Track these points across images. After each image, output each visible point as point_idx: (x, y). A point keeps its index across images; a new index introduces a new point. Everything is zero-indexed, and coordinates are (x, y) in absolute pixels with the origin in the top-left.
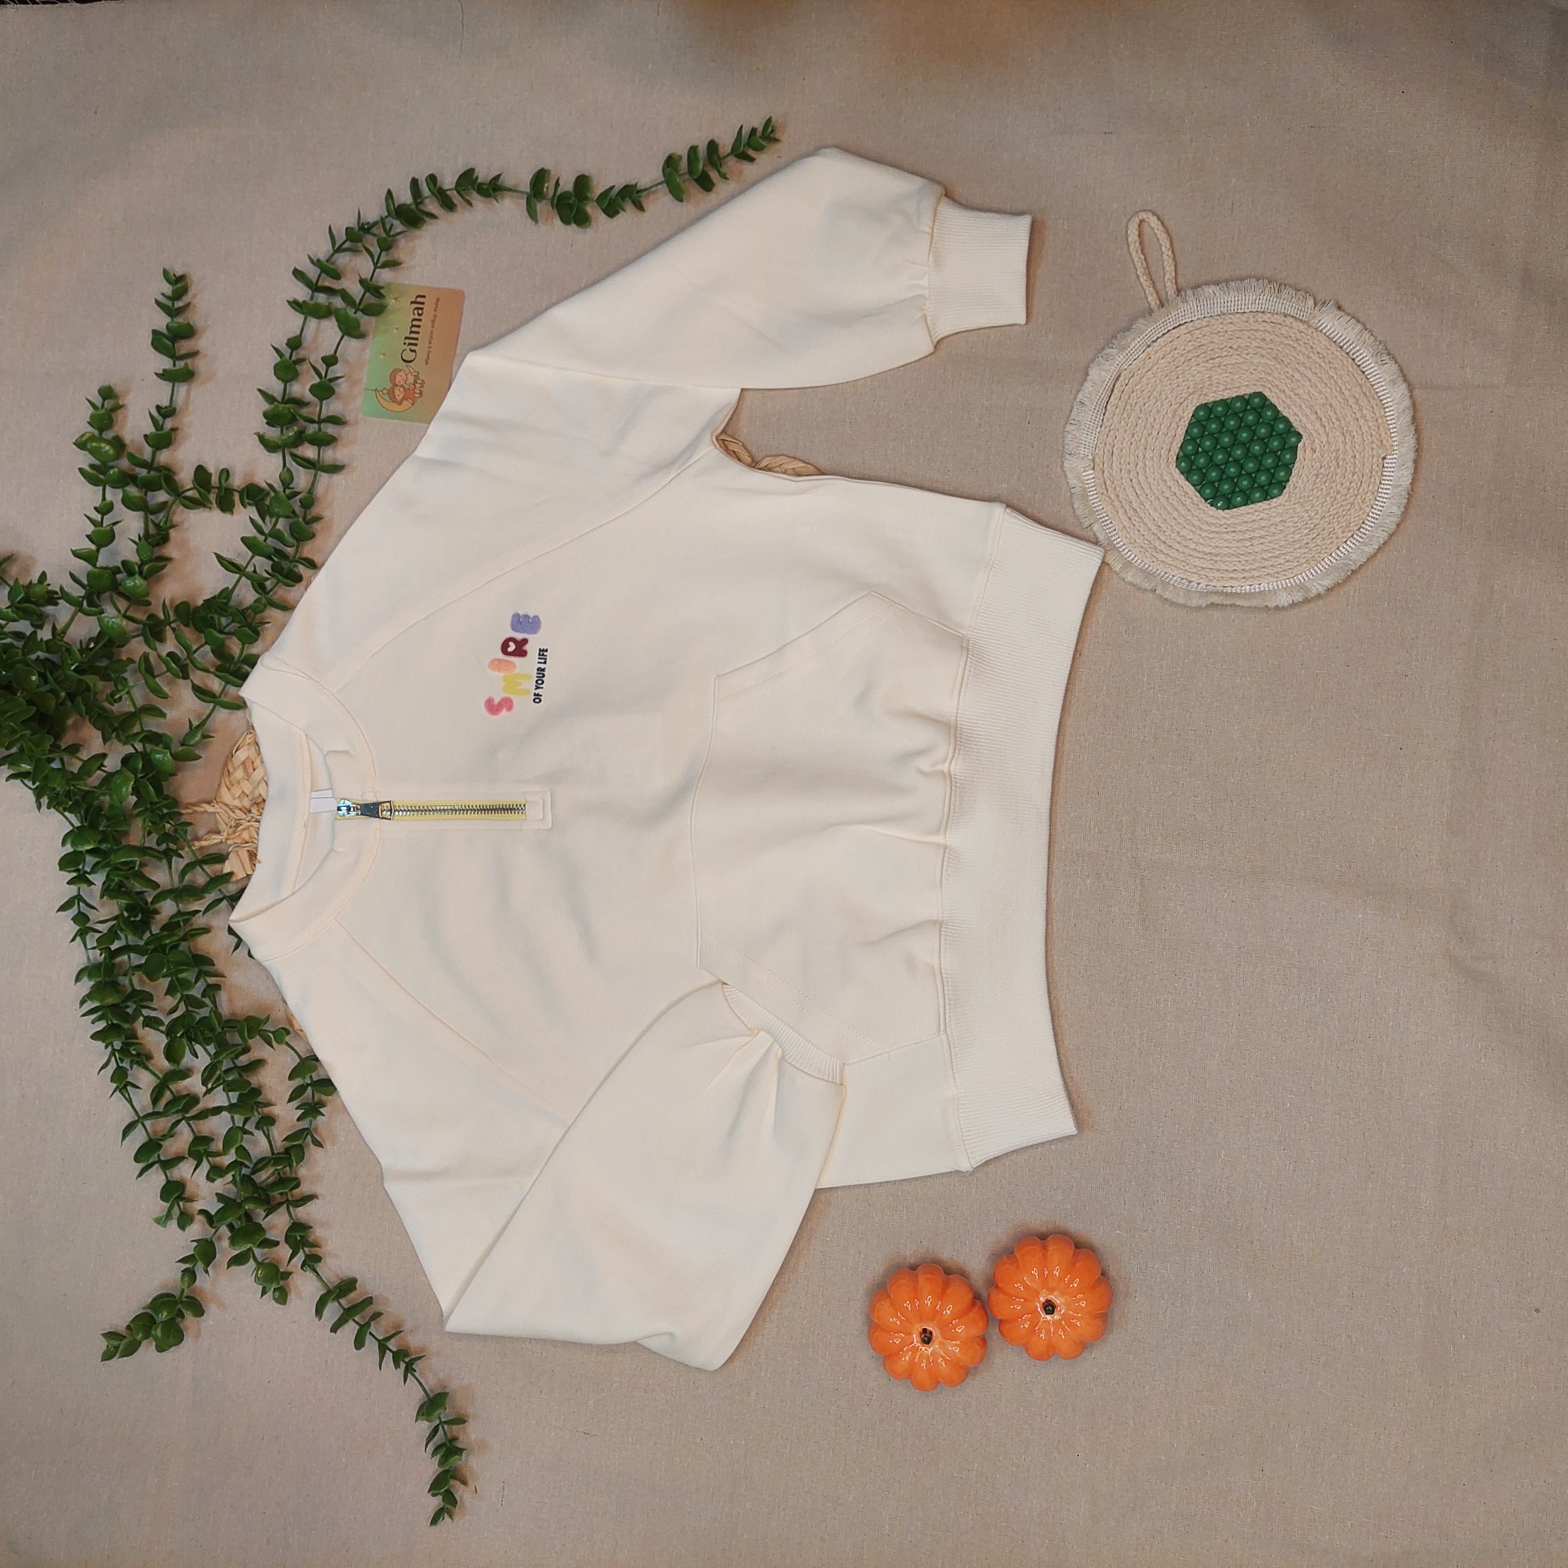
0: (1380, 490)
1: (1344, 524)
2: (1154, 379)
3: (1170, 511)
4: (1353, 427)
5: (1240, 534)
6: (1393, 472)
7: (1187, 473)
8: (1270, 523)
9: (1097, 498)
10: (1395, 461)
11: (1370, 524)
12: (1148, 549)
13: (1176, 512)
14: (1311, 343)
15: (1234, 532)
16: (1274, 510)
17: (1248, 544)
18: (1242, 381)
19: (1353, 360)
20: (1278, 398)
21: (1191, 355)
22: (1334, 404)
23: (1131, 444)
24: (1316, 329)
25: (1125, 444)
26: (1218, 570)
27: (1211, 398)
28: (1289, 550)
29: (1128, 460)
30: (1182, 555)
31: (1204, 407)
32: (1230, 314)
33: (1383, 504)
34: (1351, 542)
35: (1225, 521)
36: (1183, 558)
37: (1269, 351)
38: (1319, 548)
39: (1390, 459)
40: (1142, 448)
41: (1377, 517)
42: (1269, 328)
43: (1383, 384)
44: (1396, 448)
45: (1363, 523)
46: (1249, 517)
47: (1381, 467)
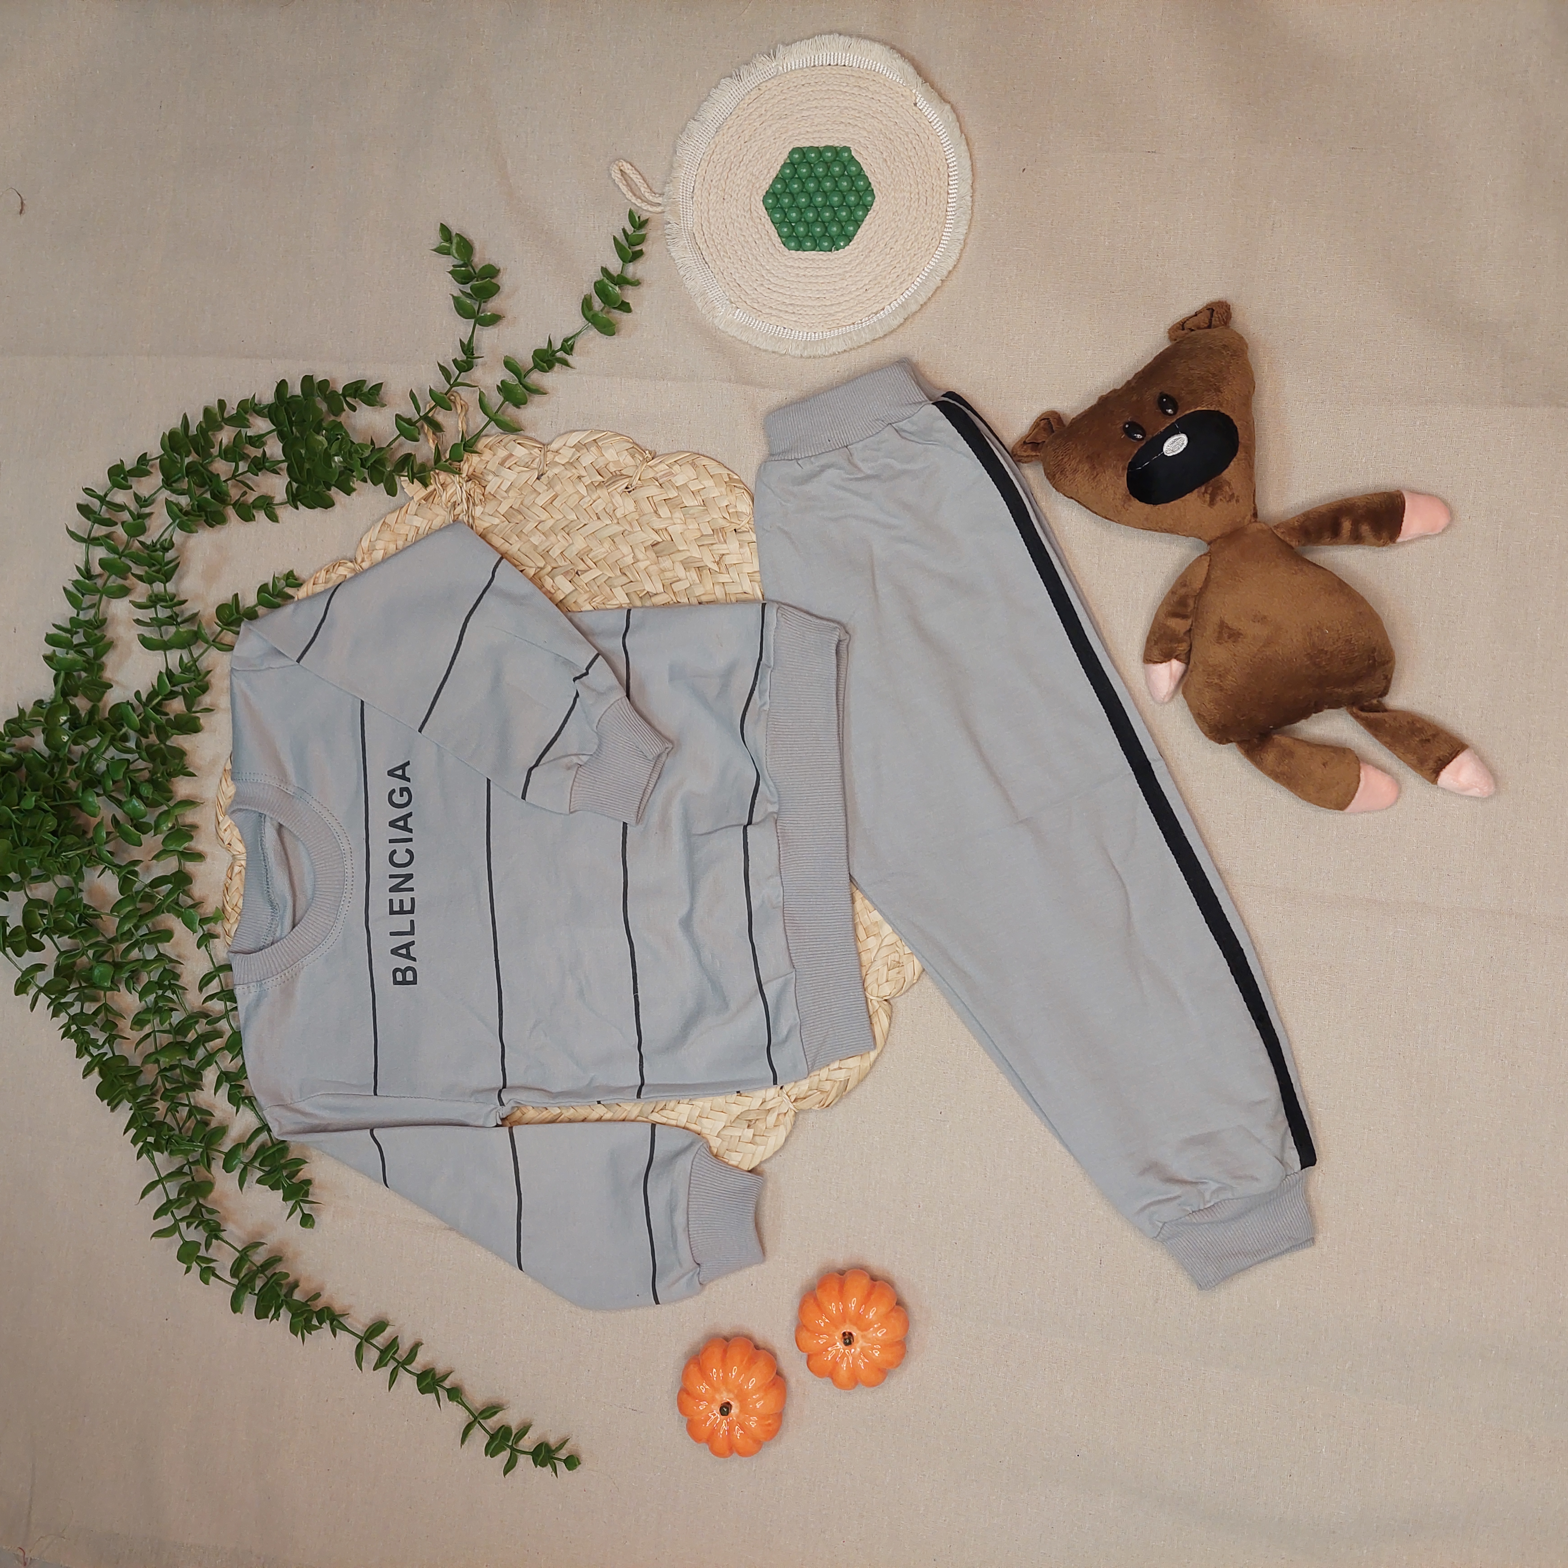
0: (934, 128)
2: (718, 212)
3: (816, 281)
4: (874, 106)
7: (800, 247)
13: (820, 278)
16: (881, 211)
18: (775, 154)
19: (830, 65)
20: (808, 140)
21: (725, 174)
22: (847, 105)
23: (745, 267)
31: (768, 195)
32: (723, 123)
34: (951, 181)
37: (771, 118)
40: (754, 262)
43: (864, 59)
45: (946, 160)
46: (870, 233)
47: (920, 112)
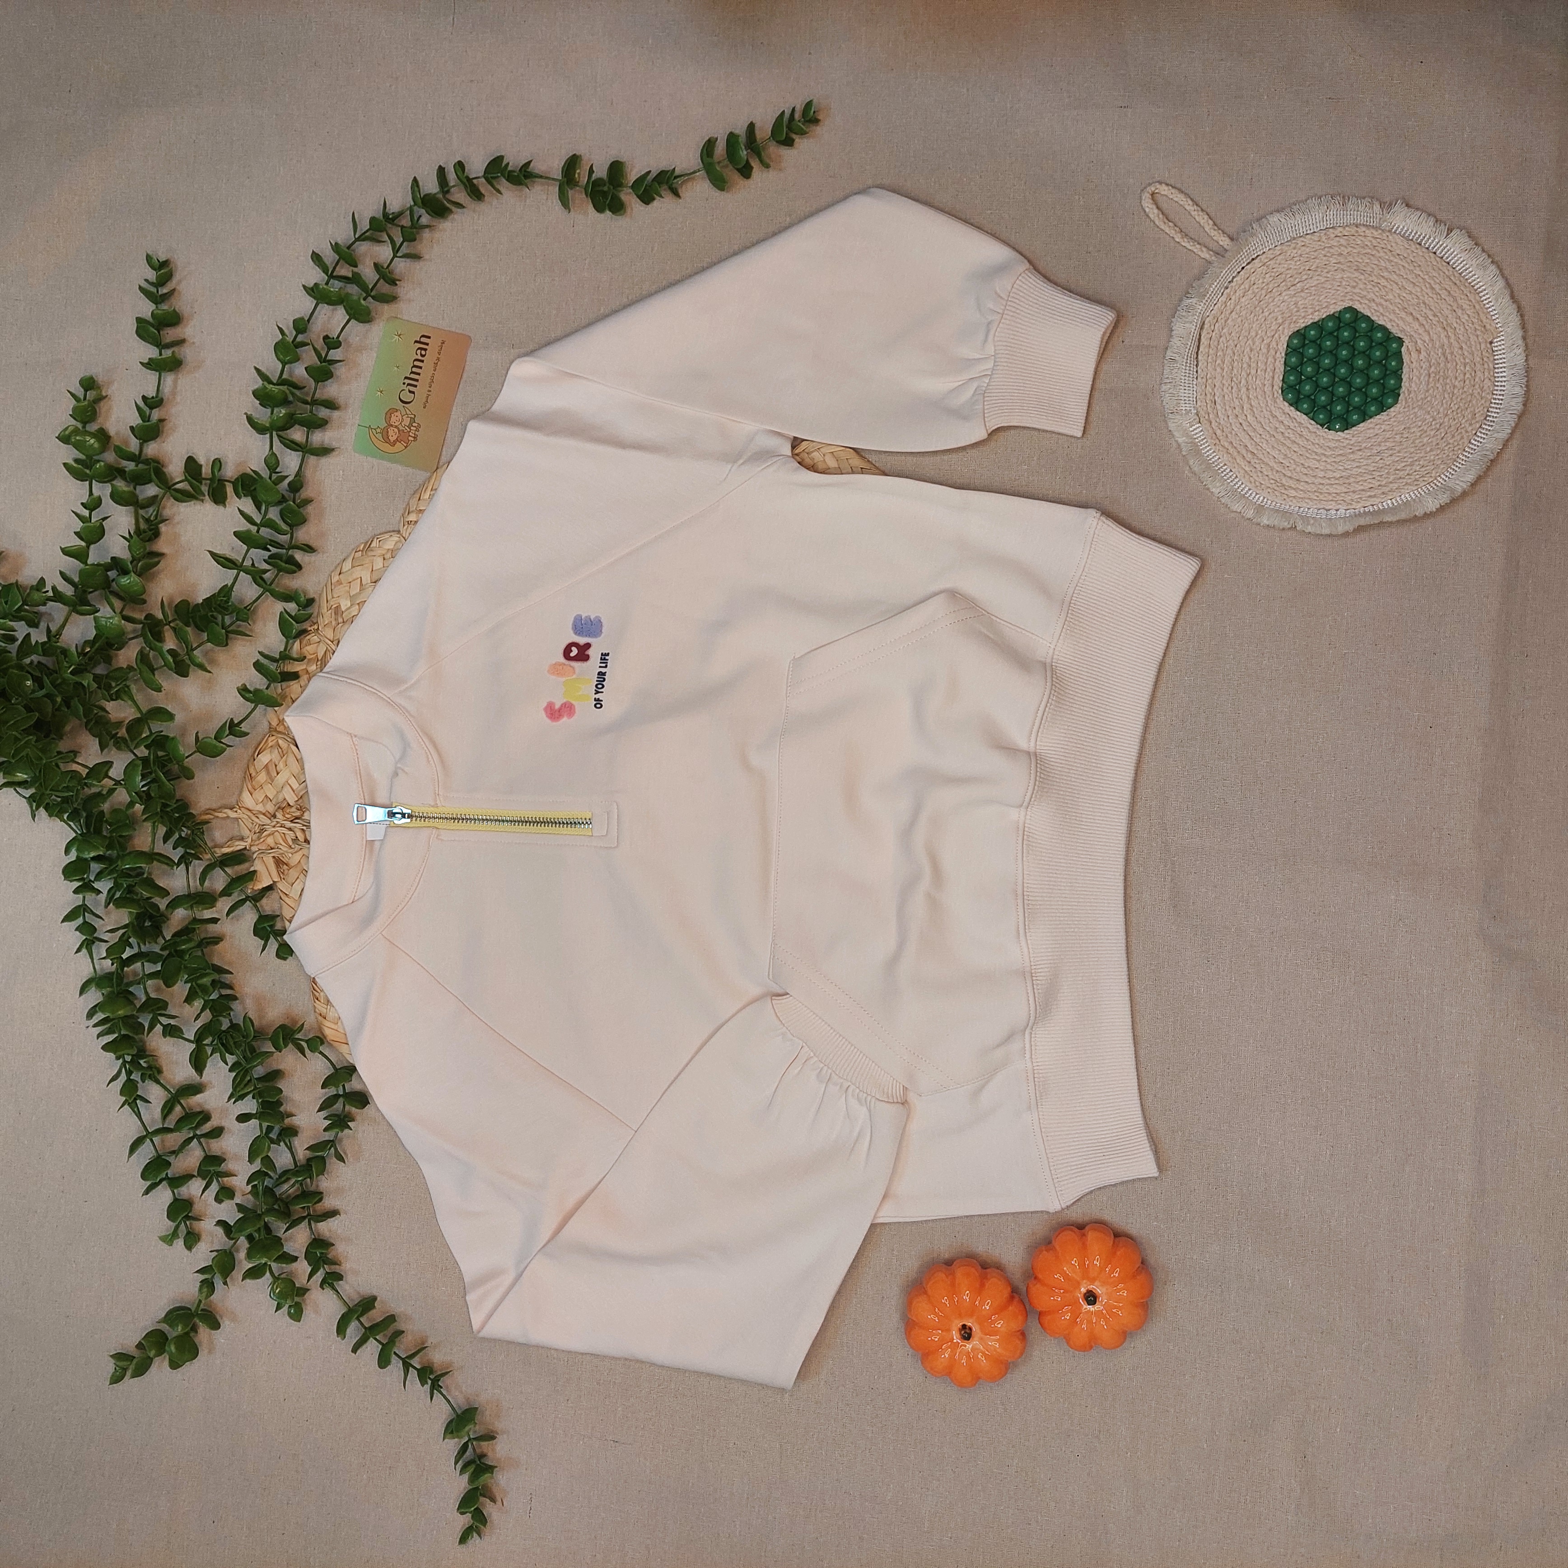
0: (1496, 375)
1: (1470, 416)
2: (1240, 319)
3: (1290, 446)
4: (1452, 319)
5: (1366, 451)
6: (1504, 354)
7: (1295, 404)
8: (1394, 432)
9: (1210, 449)
10: (1503, 342)
11: (1495, 410)
12: (1275, 488)
13: (1296, 445)
14: (1389, 248)
15: (1360, 450)
16: (1395, 419)
17: (1379, 458)
18: (1329, 300)
19: (1435, 253)
20: (1369, 307)
21: (1271, 286)
22: (1427, 301)
23: (1232, 388)
24: (1390, 231)
25: (1225, 390)
26: (1354, 492)
27: (1301, 325)
28: (1421, 455)
29: (1232, 405)
30: (1313, 486)
31: (1298, 334)
32: (1301, 237)
33: (1503, 388)
34: (1481, 433)
35: (1348, 442)
36: (1315, 489)
37: (1348, 264)
38: (1451, 446)
39: (1497, 342)
40: (1244, 390)
41: (1501, 402)
42: (1343, 241)
43: (1470, 269)
44: (1501, 329)
45: (1488, 411)
46: (1371, 433)
47: (1491, 352)
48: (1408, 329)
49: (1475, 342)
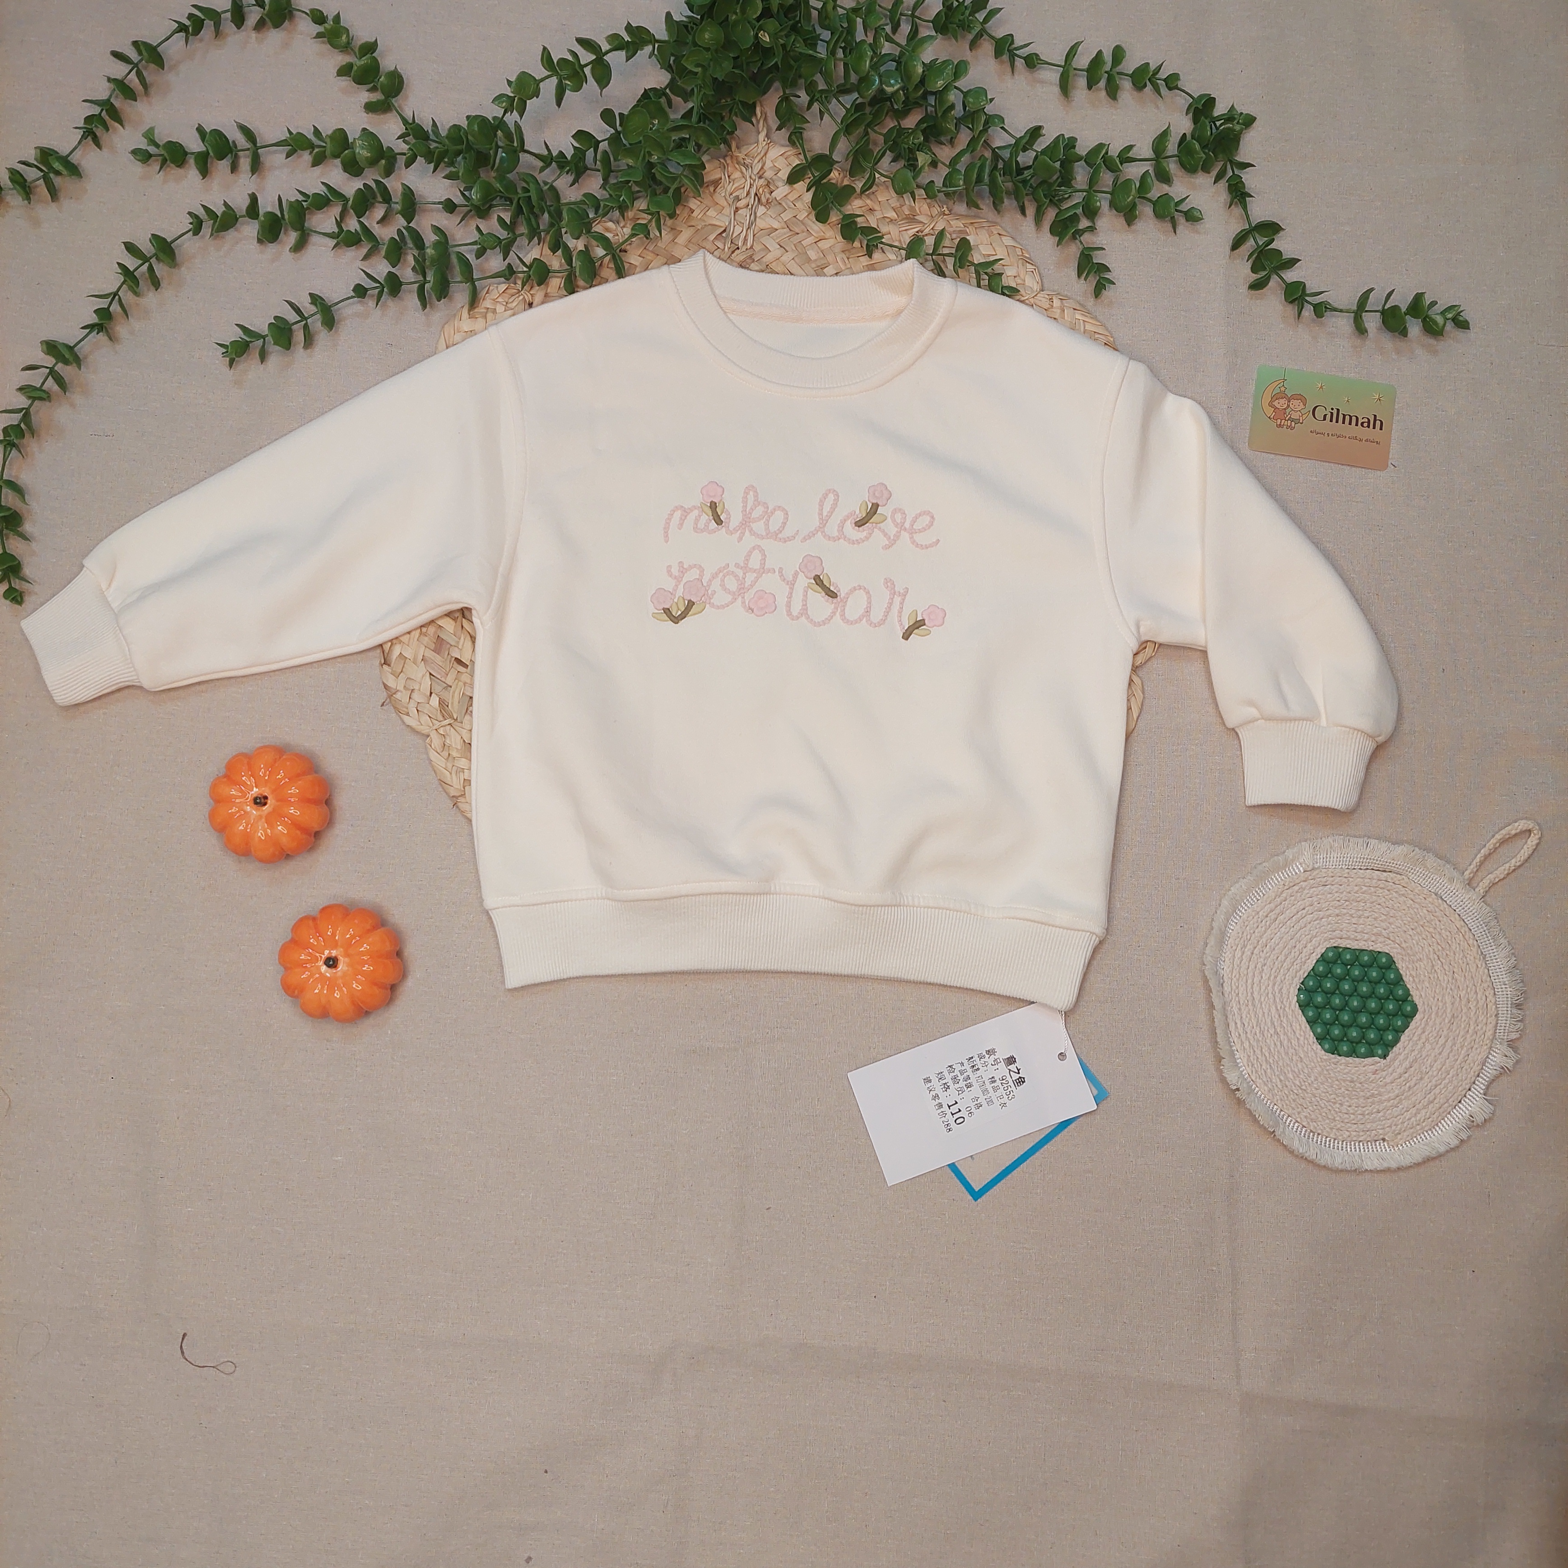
0: (1353, 1143)
1: (1313, 1117)
2: (1405, 908)
5: (1279, 1022)
6: (1373, 1151)
7: (1323, 959)
8: (1297, 1048)
9: (1278, 882)
10: (1384, 1150)
11: (1319, 1140)
12: (1242, 939)
14: (1476, 1046)
15: (1280, 1016)
16: (1310, 1049)
17: (1272, 1031)
18: (1424, 990)
19: (1470, 1090)
21: (1437, 936)
22: (1423, 1082)
24: (1491, 1047)
25: (1337, 895)
26: (1240, 1009)
27: (1401, 965)
28: (1276, 1071)
29: (1322, 901)
30: (1245, 972)
32: (1486, 964)
33: (1340, 1149)
34: (1298, 1127)
35: (1288, 1006)
36: (1242, 975)
37: (1459, 1009)
38: (1285, 1098)
39: (1384, 1145)
41: (1327, 1146)
42: (1481, 1003)
43: (1454, 1122)
44: (1396, 1149)
45: (1319, 1134)
46: (1296, 1026)
47: (1376, 1138)
48: (1397, 1063)
49: (1384, 1124)
